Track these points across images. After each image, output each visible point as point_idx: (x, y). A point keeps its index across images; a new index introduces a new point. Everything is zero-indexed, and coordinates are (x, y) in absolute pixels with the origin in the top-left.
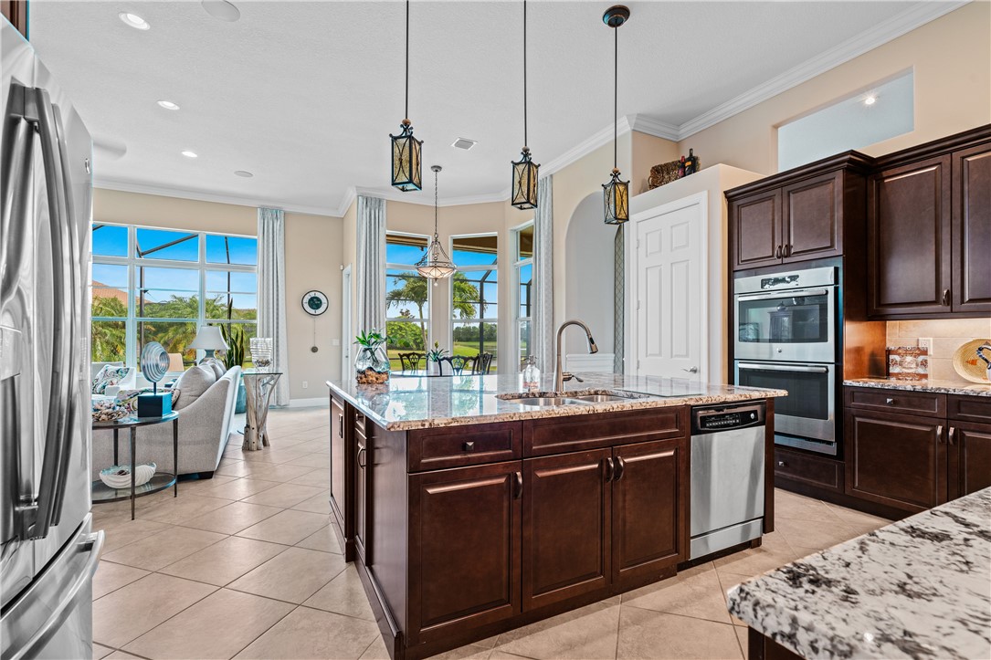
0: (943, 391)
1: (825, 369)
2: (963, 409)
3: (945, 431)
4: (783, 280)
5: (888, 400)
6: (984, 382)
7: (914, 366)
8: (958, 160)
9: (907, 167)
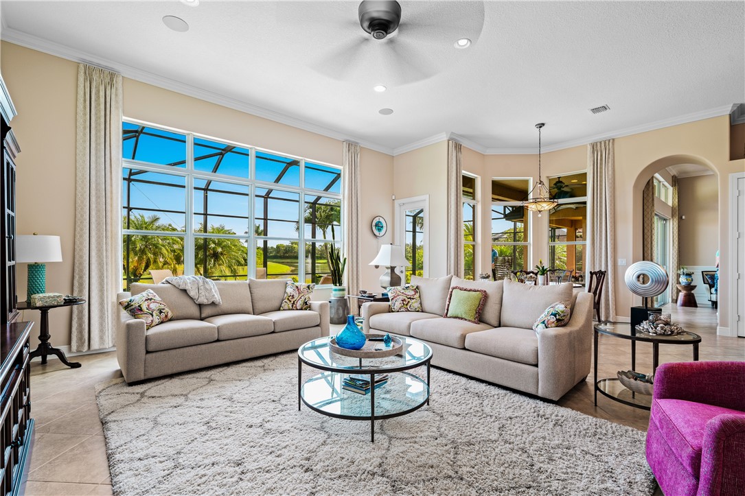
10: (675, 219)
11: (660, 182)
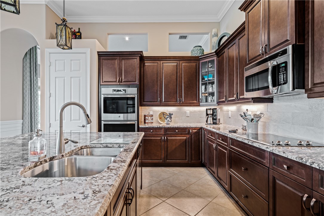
0: (164, 127)
1: (134, 122)
2: (167, 131)
3: (164, 138)
4: (120, 91)
5: (151, 131)
6: (164, 123)
7: (150, 120)
8: (161, 64)
9: (150, 62)
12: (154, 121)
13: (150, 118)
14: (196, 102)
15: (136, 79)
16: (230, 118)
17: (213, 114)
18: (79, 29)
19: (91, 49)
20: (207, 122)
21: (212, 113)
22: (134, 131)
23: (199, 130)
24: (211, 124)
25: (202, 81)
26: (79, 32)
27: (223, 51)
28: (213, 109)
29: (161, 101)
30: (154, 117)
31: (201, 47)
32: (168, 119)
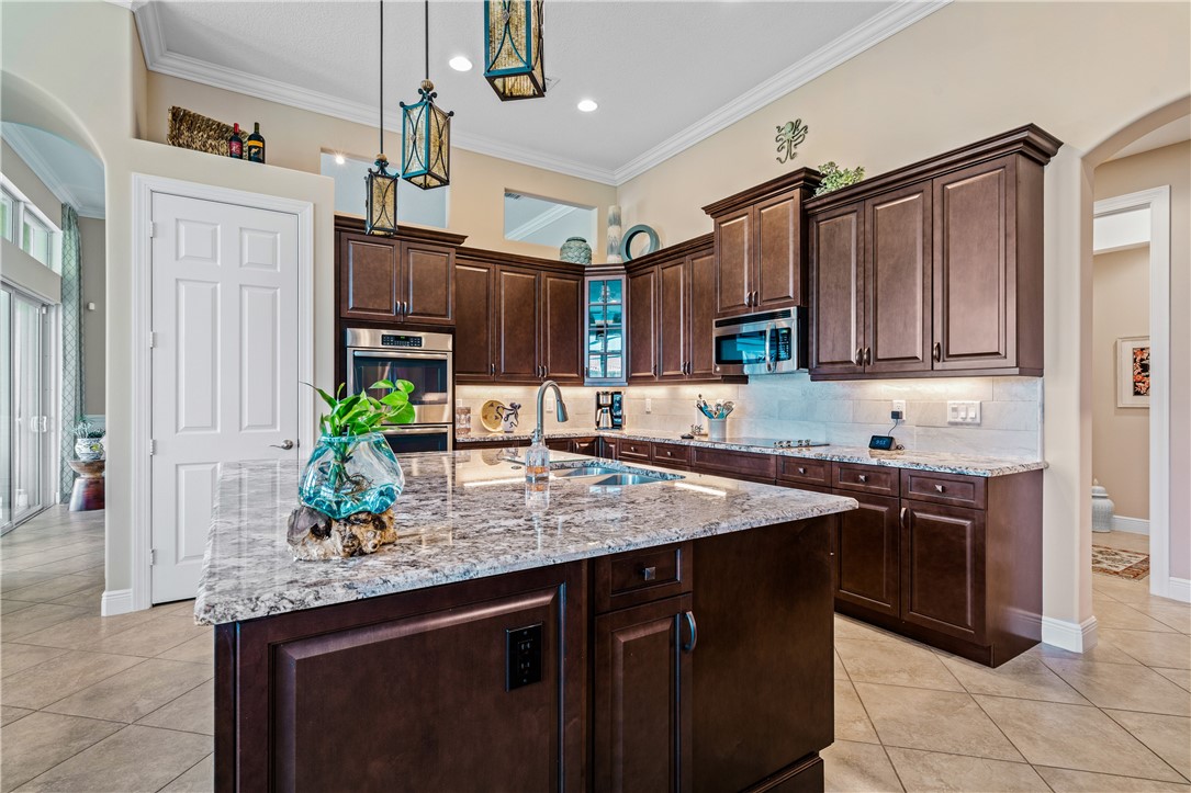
4: (405, 340)
6: (494, 430)
7: (465, 422)
8: (498, 270)
9: (470, 263)
10: (69, 307)
11: (17, 201)
12: (471, 426)
13: (463, 416)
14: (576, 375)
15: (447, 309)
16: (648, 413)
17: (611, 406)
18: (257, 125)
19: (315, 205)
20: (598, 423)
21: (610, 402)
22: (445, 449)
23: (593, 442)
24: (607, 428)
25: (590, 327)
26: (256, 136)
27: (649, 269)
28: (612, 394)
29: (498, 370)
30: (472, 415)
31: (585, 241)
32: (512, 418)
